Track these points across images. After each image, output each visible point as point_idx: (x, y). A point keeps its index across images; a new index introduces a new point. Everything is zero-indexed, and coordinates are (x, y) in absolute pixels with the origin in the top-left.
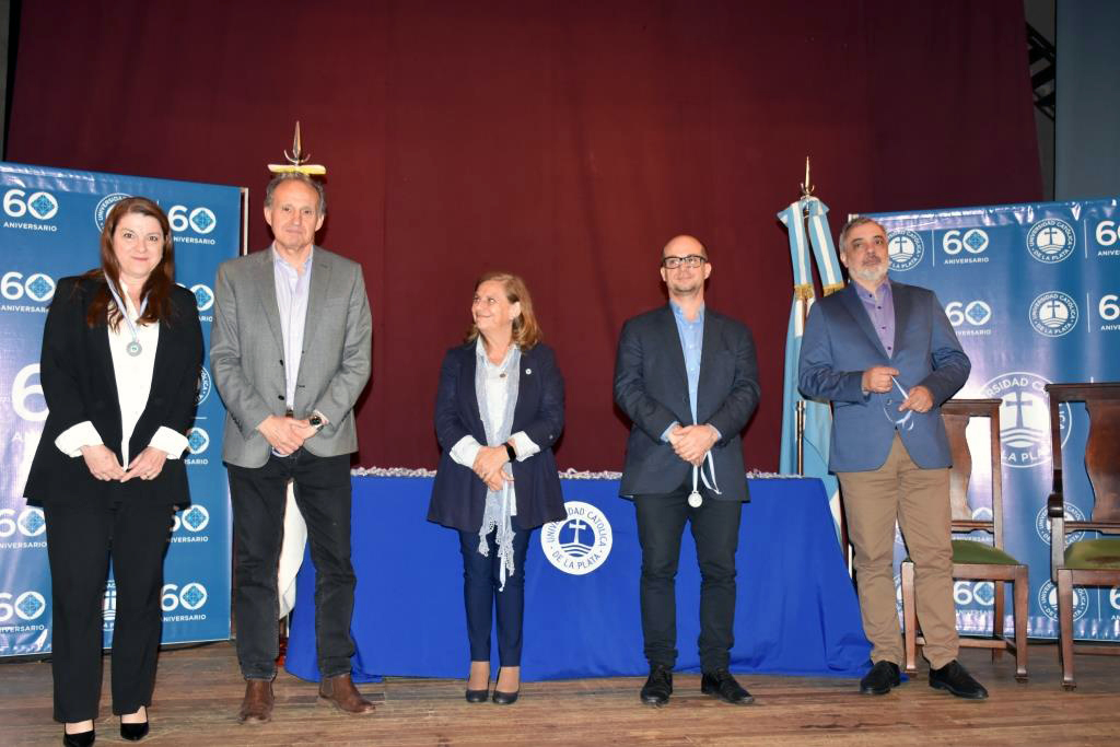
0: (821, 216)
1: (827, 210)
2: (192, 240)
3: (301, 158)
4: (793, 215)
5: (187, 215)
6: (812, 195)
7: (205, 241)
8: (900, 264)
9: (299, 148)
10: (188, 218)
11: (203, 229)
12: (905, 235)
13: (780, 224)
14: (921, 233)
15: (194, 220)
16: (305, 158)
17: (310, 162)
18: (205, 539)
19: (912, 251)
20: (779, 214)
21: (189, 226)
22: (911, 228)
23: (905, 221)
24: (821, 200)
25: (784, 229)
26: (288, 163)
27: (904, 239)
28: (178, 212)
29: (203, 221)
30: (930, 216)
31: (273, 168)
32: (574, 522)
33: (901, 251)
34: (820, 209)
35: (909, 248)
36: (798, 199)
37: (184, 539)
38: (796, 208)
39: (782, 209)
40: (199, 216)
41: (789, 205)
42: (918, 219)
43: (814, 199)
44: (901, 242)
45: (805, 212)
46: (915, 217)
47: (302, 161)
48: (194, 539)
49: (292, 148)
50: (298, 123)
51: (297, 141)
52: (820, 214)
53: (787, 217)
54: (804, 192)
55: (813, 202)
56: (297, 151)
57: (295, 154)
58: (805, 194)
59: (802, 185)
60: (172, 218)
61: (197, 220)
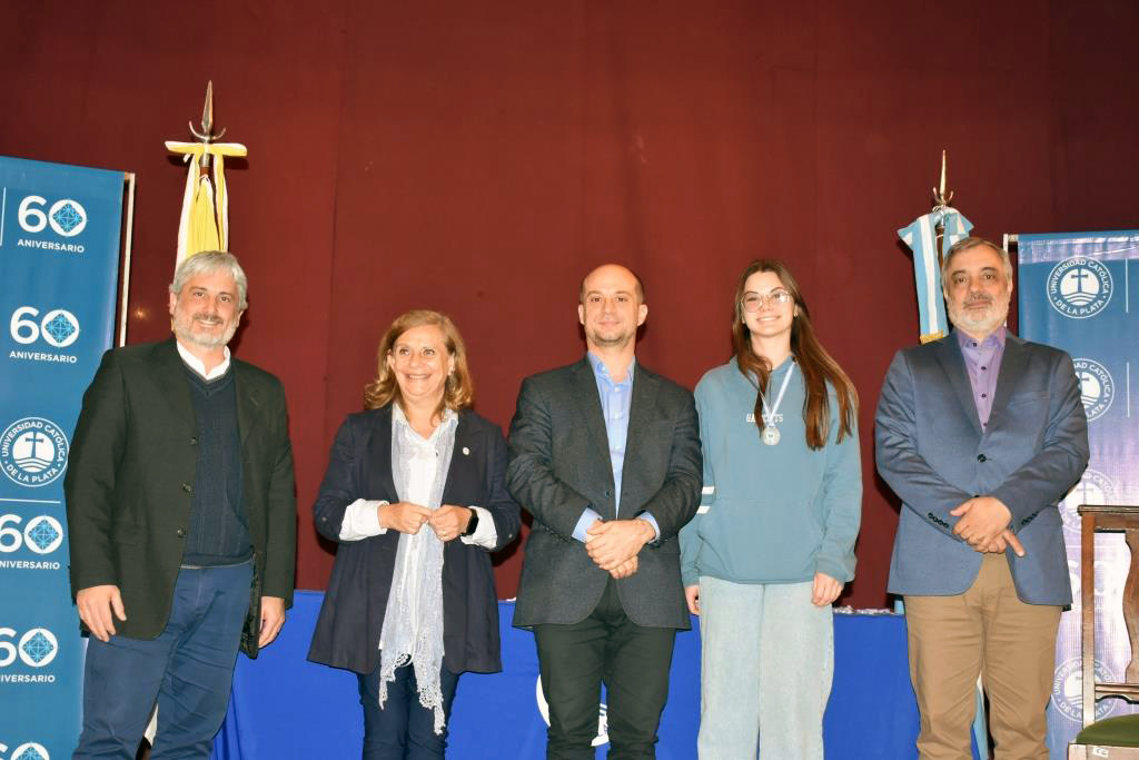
1: (971, 227)
2: (51, 245)
3: (212, 133)
4: (920, 234)
5: (46, 209)
6: (948, 205)
7: (70, 248)
8: (1078, 308)
9: (211, 120)
10: (47, 213)
11: (67, 230)
12: (1086, 267)
13: (902, 245)
14: (1110, 264)
15: (55, 217)
16: (218, 135)
17: (225, 140)
18: (51, 679)
19: (1096, 291)
20: (900, 232)
21: (48, 225)
22: (1096, 255)
23: (1085, 245)
24: (963, 212)
25: (908, 252)
26: (193, 139)
27: (1084, 272)
28: (33, 205)
29: (67, 218)
30: (1123, 239)
31: (173, 146)
33: (1080, 290)
34: (960, 227)
35: (1091, 285)
36: (928, 211)
37: (21, 678)
38: (925, 223)
39: (905, 225)
40: (62, 211)
41: (913, 218)
42: (1105, 244)
43: (952, 210)
44: (1079, 276)
45: (938, 230)
46: (1100, 240)
47: (214, 138)
48: (34, 678)
49: (201, 120)
50: (210, 84)
51: (208, 109)
52: (959, 232)
53: (914, 235)
54: (938, 200)
55: (950, 215)
56: (207, 123)
57: (204, 127)
58: (938, 204)
59: (935, 190)
60: (23, 213)
61: (59, 217)
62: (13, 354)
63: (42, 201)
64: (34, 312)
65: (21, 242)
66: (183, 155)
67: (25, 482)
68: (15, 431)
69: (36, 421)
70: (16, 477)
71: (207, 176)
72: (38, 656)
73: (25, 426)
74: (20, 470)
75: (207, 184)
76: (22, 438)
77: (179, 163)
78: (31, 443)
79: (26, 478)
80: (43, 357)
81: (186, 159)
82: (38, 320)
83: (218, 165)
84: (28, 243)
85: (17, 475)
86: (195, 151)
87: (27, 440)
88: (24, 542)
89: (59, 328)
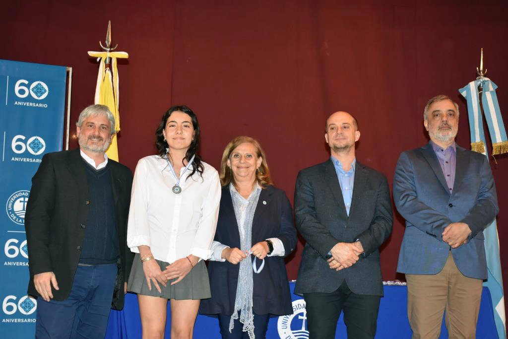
0: (491, 92)
1: (496, 87)
2: (31, 104)
3: (111, 46)
4: (470, 91)
5: (28, 86)
6: (485, 76)
7: (41, 105)
9: (110, 40)
10: (29, 88)
11: (39, 97)
13: (461, 97)
16: (114, 48)
17: (117, 50)
20: (460, 90)
21: (29, 94)
24: (493, 80)
26: (102, 50)
28: (22, 84)
29: (38, 90)
31: (92, 54)
32: (302, 314)
34: (491, 87)
36: (474, 79)
37: (19, 320)
38: (473, 85)
39: (462, 86)
40: (36, 87)
41: (467, 84)
43: (487, 79)
45: (480, 89)
47: (112, 49)
48: (26, 320)
49: (105, 40)
50: (110, 22)
51: (109, 35)
52: (490, 90)
53: (466, 92)
54: (479, 74)
55: (485, 81)
56: (108, 42)
57: (107, 44)
58: (480, 76)
59: (477, 68)
60: (17, 88)
61: (35, 90)
62: (13, 159)
63: (26, 82)
64: (23, 138)
65: (16, 103)
66: (97, 58)
67: (20, 223)
68: (15, 197)
69: (25, 192)
70: (15, 220)
71: (108, 68)
72: (27, 309)
73: (20, 194)
74: (18, 217)
75: (108, 72)
76: (18, 201)
77: (95, 62)
78: (23, 203)
79: (20, 221)
80: (28, 160)
81: (98, 60)
82: (25, 142)
83: (114, 62)
84: (20, 103)
85: (16, 219)
86: (103, 56)
87: (21, 201)
88: (20, 253)
89: (35, 145)
